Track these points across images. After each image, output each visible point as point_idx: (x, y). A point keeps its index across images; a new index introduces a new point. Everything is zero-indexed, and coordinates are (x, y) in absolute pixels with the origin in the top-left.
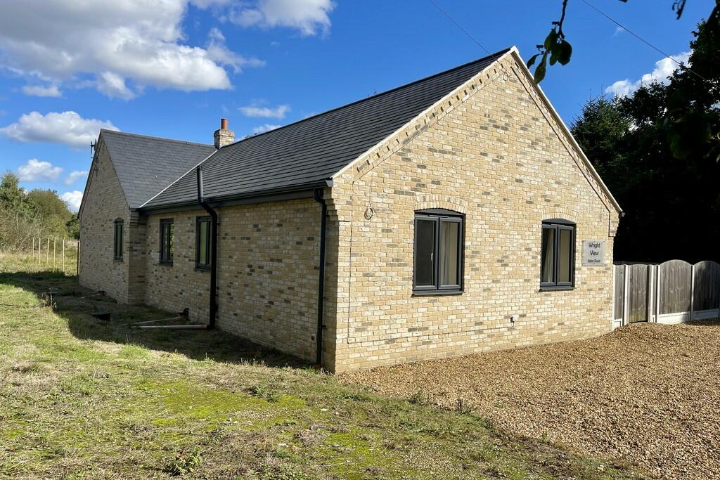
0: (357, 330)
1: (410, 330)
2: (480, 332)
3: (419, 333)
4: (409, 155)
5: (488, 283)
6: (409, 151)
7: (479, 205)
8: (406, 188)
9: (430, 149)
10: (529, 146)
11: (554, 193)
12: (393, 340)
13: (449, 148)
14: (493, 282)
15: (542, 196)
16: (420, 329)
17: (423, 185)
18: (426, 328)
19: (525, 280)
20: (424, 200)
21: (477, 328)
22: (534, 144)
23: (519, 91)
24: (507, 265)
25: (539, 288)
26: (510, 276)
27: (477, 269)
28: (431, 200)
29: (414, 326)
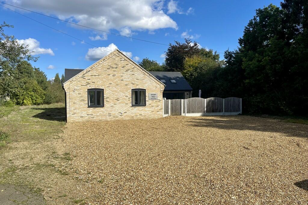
0: (72, 114)
1: (87, 115)
2: (110, 116)
3: (90, 116)
4: (85, 77)
5: (112, 105)
6: (85, 76)
7: (108, 87)
8: (84, 84)
9: (91, 75)
10: (125, 71)
11: (136, 82)
12: (82, 117)
13: (97, 75)
14: (114, 104)
15: (131, 83)
16: (90, 115)
17: (90, 84)
18: (92, 115)
19: (126, 104)
20: (90, 87)
21: (109, 115)
22: (127, 71)
23: (120, 58)
24: (119, 100)
25: (131, 106)
26: (120, 103)
27: (108, 101)
28: (93, 87)
29: (88, 114)
